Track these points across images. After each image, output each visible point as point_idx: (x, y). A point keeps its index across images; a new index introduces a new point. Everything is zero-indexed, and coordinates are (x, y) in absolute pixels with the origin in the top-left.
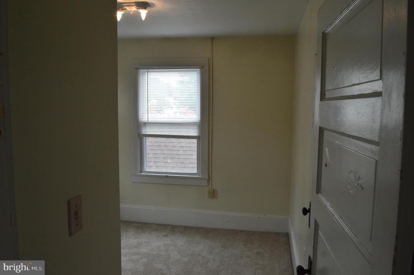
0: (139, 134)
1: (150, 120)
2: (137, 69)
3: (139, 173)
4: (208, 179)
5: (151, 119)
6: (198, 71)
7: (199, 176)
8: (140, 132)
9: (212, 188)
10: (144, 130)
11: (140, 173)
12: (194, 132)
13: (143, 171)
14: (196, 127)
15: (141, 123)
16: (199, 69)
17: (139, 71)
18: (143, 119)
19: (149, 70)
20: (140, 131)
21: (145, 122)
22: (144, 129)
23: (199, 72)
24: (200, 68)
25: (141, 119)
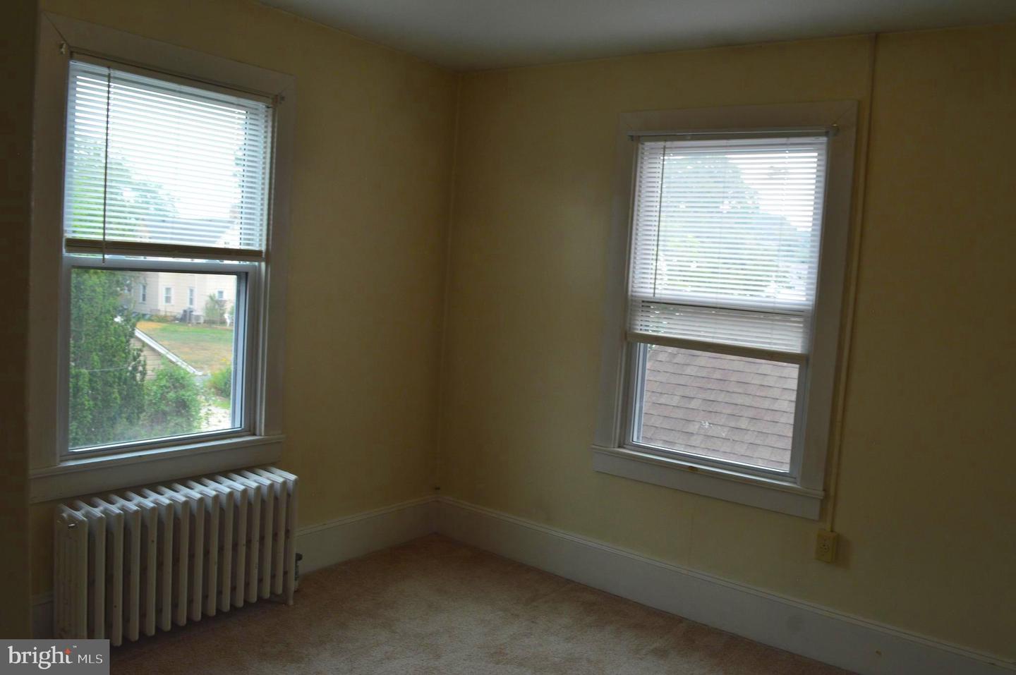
0: (626, 334)
1: (661, 294)
2: (637, 139)
3: (617, 445)
4: (822, 498)
5: (664, 292)
6: (821, 143)
7: (795, 483)
8: (630, 328)
9: (832, 531)
10: (642, 323)
11: (619, 447)
12: (791, 340)
13: (627, 443)
14: (801, 325)
15: (635, 301)
16: (824, 139)
17: (640, 146)
18: (643, 290)
19: (668, 144)
20: (630, 324)
21: (647, 298)
22: (643, 318)
23: (824, 147)
24: (826, 134)
25: (634, 290)
